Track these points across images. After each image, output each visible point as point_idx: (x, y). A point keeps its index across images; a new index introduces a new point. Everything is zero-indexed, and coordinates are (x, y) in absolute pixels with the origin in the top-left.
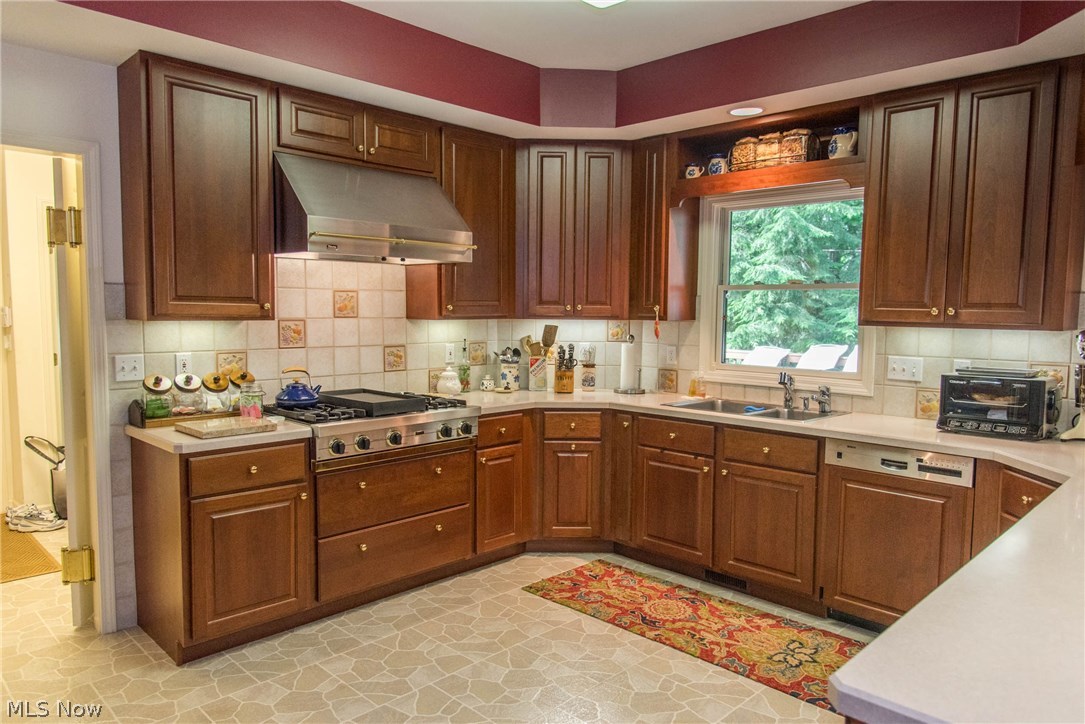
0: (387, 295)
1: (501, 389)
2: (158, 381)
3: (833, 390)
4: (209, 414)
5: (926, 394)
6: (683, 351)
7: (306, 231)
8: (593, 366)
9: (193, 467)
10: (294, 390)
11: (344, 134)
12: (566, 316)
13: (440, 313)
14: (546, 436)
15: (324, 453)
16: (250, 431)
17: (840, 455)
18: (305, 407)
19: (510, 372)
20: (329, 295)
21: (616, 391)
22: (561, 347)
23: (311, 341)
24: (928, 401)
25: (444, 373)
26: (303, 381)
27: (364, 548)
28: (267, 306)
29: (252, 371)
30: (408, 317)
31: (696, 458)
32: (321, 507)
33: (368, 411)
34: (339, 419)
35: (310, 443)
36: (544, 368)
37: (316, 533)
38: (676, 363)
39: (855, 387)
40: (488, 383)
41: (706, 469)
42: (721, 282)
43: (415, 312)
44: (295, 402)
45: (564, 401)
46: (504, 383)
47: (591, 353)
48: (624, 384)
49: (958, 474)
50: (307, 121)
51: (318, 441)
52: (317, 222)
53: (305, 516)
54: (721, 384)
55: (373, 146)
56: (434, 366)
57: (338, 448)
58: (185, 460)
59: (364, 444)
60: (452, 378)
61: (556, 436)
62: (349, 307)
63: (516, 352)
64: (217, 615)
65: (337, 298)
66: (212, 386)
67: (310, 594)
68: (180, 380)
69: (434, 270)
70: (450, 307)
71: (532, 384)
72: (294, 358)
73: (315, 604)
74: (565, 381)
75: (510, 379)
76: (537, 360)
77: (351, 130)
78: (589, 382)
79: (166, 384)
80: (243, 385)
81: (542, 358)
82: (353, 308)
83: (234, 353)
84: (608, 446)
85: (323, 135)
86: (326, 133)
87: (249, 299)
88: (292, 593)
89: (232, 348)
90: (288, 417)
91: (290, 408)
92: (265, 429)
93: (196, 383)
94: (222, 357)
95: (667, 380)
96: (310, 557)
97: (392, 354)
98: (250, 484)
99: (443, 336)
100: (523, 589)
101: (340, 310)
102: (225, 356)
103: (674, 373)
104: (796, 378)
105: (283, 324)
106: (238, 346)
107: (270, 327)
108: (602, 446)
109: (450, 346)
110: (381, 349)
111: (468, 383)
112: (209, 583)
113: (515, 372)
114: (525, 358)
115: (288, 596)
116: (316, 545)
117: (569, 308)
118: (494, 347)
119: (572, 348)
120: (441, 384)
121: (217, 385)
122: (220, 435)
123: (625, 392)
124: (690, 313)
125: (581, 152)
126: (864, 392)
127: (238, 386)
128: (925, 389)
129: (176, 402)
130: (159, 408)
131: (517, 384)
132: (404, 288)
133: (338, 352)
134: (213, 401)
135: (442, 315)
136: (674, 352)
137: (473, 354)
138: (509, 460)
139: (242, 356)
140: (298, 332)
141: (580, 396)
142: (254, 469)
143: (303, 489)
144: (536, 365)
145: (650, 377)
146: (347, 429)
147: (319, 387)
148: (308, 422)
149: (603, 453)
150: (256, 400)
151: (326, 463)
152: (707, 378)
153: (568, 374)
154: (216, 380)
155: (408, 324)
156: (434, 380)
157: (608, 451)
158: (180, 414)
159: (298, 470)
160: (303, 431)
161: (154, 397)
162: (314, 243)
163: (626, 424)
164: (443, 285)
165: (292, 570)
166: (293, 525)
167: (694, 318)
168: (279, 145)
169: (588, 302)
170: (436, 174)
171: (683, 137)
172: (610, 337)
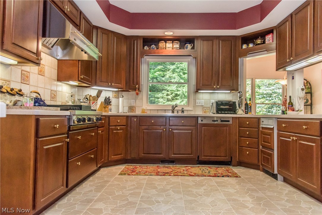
0: (52, 70)
5: (205, 108)
6: (137, 101)
13: (78, 79)
17: (202, 121)
23: (31, 81)
24: (206, 110)
30: (58, 80)
31: (160, 127)
38: (135, 104)
39: (187, 108)
42: (148, 81)
43: (63, 78)
48: (120, 111)
49: (229, 121)
54: (150, 110)
56: (63, 101)
61: (114, 125)
62: (42, 71)
63: (87, 99)
70: (82, 77)
72: (26, 88)
74: (106, 109)
76: (94, 102)
78: (110, 110)
81: (96, 102)
83: (6, 81)
87: (34, 53)
97: (54, 92)
100: (119, 175)
101: (40, 71)
102: (3, 81)
103: (134, 108)
105: (23, 72)
106: (8, 79)
107: (19, 72)
108: (126, 128)
110: (50, 91)
117: (110, 84)
126: (191, 109)
128: (205, 107)
136: (134, 102)
138: (103, 132)
140: (28, 78)
144: (94, 104)
145: (125, 109)
153: (107, 106)
154: (12, 90)
164: (80, 68)
167: (141, 91)
169: (115, 83)
171: (144, 37)
172: (113, 96)
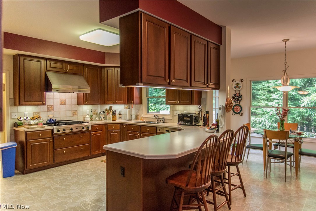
0: (73, 100)
1: (100, 120)
2: (20, 118)
3: (165, 118)
4: (31, 125)
6: (140, 111)
7: (52, 88)
8: (121, 115)
9: (27, 134)
10: (50, 120)
11: (61, 67)
12: (113, 104)
13: (84, 103)
14: (108, 129)
15: (55, 132)
16: (39, 127)
17: (160, 130)
18: (53, 123)
19: (102, 116)
20: (59, 100)
21: (126, 120)
22: (113, 111)
23: (55, 109)
25: (86, 117)
26: (52, 118)
27: (64, 152)
28: (44, 102)
29: (41, 116)
30: (78, 104)
31: (137, 133)
32: (55, 143)
33: (66, 124)
34: (59, 125)
35: (52, 130)
36: (110, 115)
37: (54, 149)
38: (139, 113)
40: (97, 119)
41: (138, 135)
42: (147, 96)
43: (79, 103)
44: (50, 122)
45: (114, 122)
46: (101, 119)
47: (120, 112)
48: (127, 118)
50: (53, 65)
51: (54, 130)
52: (54, 86)
53: (51, 145)
54: (147, 118)
55: (68, 69)
56: (84, 115)
57: (58, 131)
58: (26, 133)
59: (64, 130)
60: (88, 118)
61: (110, 129)
63: (104, 112)
64: (32, 164)
65: (61, 101)
66: (32, 119)
67: (52, 161)
68: (25, 118)
69: (83, 94)
70: (86, 102)
71: (107, 119)
72: (50, 113)
73: (53, 163)
74: (114, 118)
75: (102, 118)
76: (108, 113)
77: (63, 67)
78: (120, 118)
79: (22, 119)
80: (39, 119)
82: (64, 103)
83: (37, 112)
84: (122, 131)
85: (56, 68)
86: (57, 67)
87: (40, 101)
88: (48, 160)
89: (37, 111)
90: (48, 125)
91: (49, 123)
92: (42, 127)
93: (29, 118)
94: (34, 113)
95: (137, 117)
96: (53, 153)
97: (74, 112)
98: (39, 138)
99: (86, 109)
100: (100, 161)
101: (61, 103)
102: (35, 113)
104: (159, 116)
105: (48, 106)
106: (38, 111)
107: (45, 107)
108: (120, 132)
109: (88, 111)
110: (71, 111)
111: (92, 119)
112: (30, 157)
113: (103, 116)
114: (106, 113)
115: (47, 161)
116: (54, 151)
117: (114, 102)
118: (99, 111)
119: (115, 111)
120: (85, 119)
121: (33, 119)
122: (33, 128)
123: (128, 120)
124: (141, 103)
125: (116, 69)
126: (170, 118)
127: (38, 119)
129: (24, 122)
130: (20, 124)
131: (104, 119)
132: (77, 98)
133: (61, 112)
134: (32, 122)
135: (84, 104)
136: (138, 111)
137: (94, 112)
138: (99, 134)
139: (39, 113)
140: (52, 108)
141: (118, 121)
142: (40, 135)
143: (51, 139)
144: (108, 115)
145: (134, 117)
146: (61, 127)
147: (56, 119)
148: (52, 126)
149: (120, 133)
150: (42, 122)
151: (56, 134)
152: (144, 117)
153: (114, 116)
154: (33, 118)
155: (78, 106)
156: (84, 118)
157: (122, 133)
158: (25, 125)
159: (50, 136)
160: (51, 127)
161: (19, 121)
162: (53, 90)
163: (124, 126)
164: (85, 97)
165: (48, 156)
166: (49, 147)
167: (142, 104)
168: (47, 70)
169: (118, 101)
170: (83, 74)
172: (125, 108)
